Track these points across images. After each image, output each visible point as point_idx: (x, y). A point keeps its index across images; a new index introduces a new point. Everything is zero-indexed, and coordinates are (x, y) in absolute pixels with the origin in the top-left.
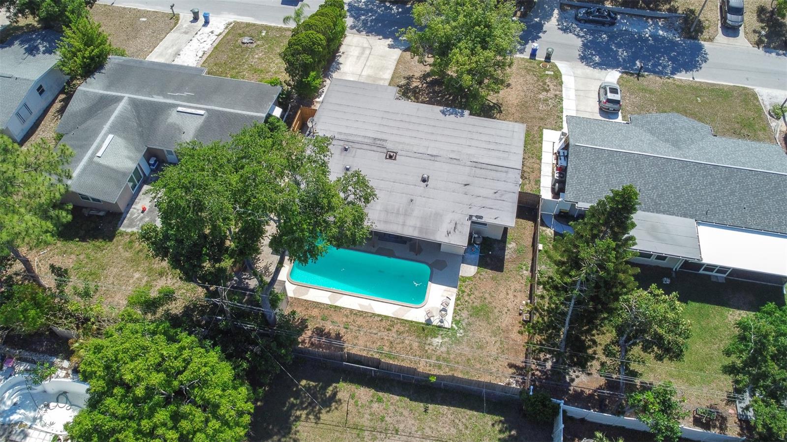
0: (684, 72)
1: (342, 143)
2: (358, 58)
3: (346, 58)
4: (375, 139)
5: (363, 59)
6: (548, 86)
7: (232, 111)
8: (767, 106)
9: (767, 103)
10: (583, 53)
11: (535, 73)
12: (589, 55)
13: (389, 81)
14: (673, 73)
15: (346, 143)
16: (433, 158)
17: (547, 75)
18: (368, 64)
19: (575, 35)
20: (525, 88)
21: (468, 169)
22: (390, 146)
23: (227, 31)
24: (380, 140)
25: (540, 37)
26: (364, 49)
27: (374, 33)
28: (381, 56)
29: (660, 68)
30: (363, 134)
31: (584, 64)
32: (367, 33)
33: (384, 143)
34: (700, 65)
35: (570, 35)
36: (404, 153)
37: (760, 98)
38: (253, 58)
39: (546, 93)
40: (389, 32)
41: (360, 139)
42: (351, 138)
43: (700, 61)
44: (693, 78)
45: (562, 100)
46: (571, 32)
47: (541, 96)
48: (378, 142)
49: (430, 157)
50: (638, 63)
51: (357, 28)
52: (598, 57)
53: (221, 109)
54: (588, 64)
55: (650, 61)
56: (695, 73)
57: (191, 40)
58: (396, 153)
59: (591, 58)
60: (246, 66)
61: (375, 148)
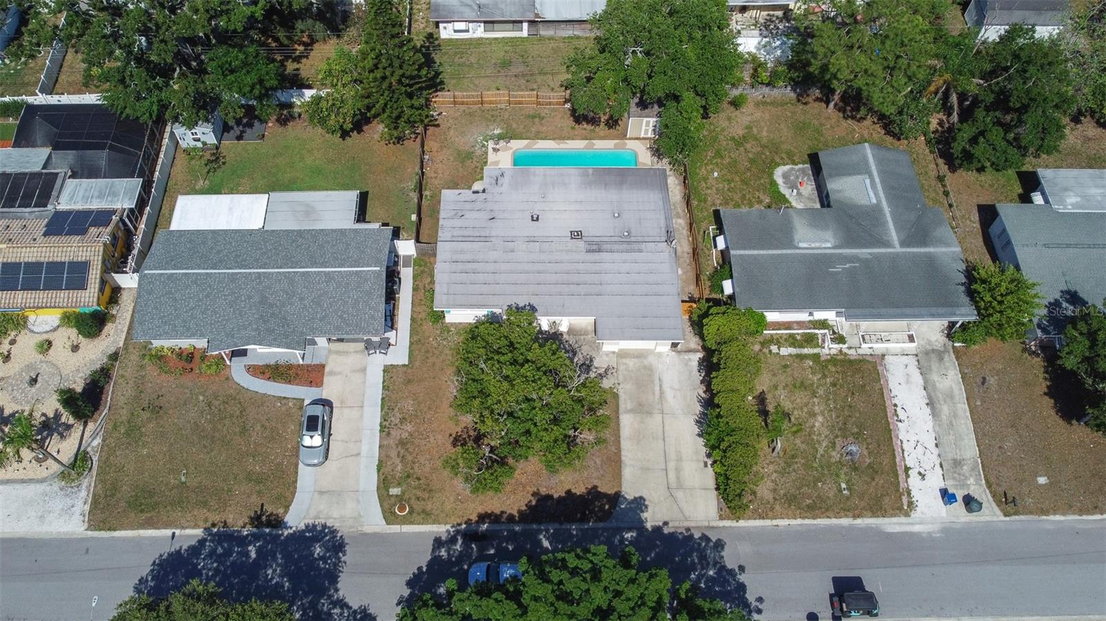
0: (185, 547)
1: (633, 239)
2: (679, 460)
3: (697, 453)
4: (600, 251)
5: (672, 455)
6: (398, 456)
7: (770, 252)
8: (88, 483)
9: (83, 493)
10: (339, 558)
11: (417, 482)
12: (329, 558)
13: (621, 410)
14: (202, 542)
15: (628, 240)
16: (532, 239)
17: (399, 484)
18: (661, 442)
19: (349, 608)
20: (432, 439)
21: (493, 234)
22: (581, 244)
23: (902, 485)
24: (594, 251)
25: (410, 584)
26: (680, 486)
27: (680, 536)
28: (648, 469)
29: (220, 550)
30: (616, 256)
31: (339, 535)
32: (691, 536)
33: (588, 247)
34: (152, 571)
35: (355, 607)
36: (564, 239)
37: (87, 507)
38: (822, 413)
39: (403, 436)
40: (658, 546)
41: (616, 247)
42: (625, 246)
43: (150, 578)
44: (174, 534)
45: (381, 426)
46: (355, 612)
47: (409, 427)
48: (595, 247)
49: (536, 239)
50: (253, 555)
51: (712, 544)
52: (316, 555)
53: (784, 252)
54: (333, 532)
55: (233, 563)
56: (167, 549)
57: (937, 445)
58: (572, 238)
59: (328, 550)
60: (821, 392)
61: (597, 239)
